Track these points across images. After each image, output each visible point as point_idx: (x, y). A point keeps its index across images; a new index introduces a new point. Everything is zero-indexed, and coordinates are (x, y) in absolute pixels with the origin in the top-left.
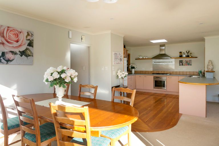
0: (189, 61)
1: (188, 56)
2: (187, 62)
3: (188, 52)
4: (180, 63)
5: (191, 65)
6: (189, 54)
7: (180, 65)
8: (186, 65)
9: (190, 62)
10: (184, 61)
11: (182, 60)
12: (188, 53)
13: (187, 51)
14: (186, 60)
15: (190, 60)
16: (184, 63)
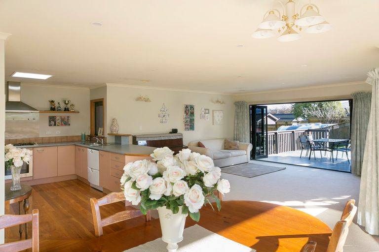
0: (66, 118)
1: (66, 110)
2: (62, 120)
3: (67, 102)
4: (50, 122)
5: (69, 125)
6: (69, 106)
7: (50, 125)
8: (62, 125)
9: (68, 120)
10: (58, 118)
11: (54, 117)
12: (67, 104)
13: (65, 101)
14: (61, 117)
15: (68, 117)
16: (58, 121)
